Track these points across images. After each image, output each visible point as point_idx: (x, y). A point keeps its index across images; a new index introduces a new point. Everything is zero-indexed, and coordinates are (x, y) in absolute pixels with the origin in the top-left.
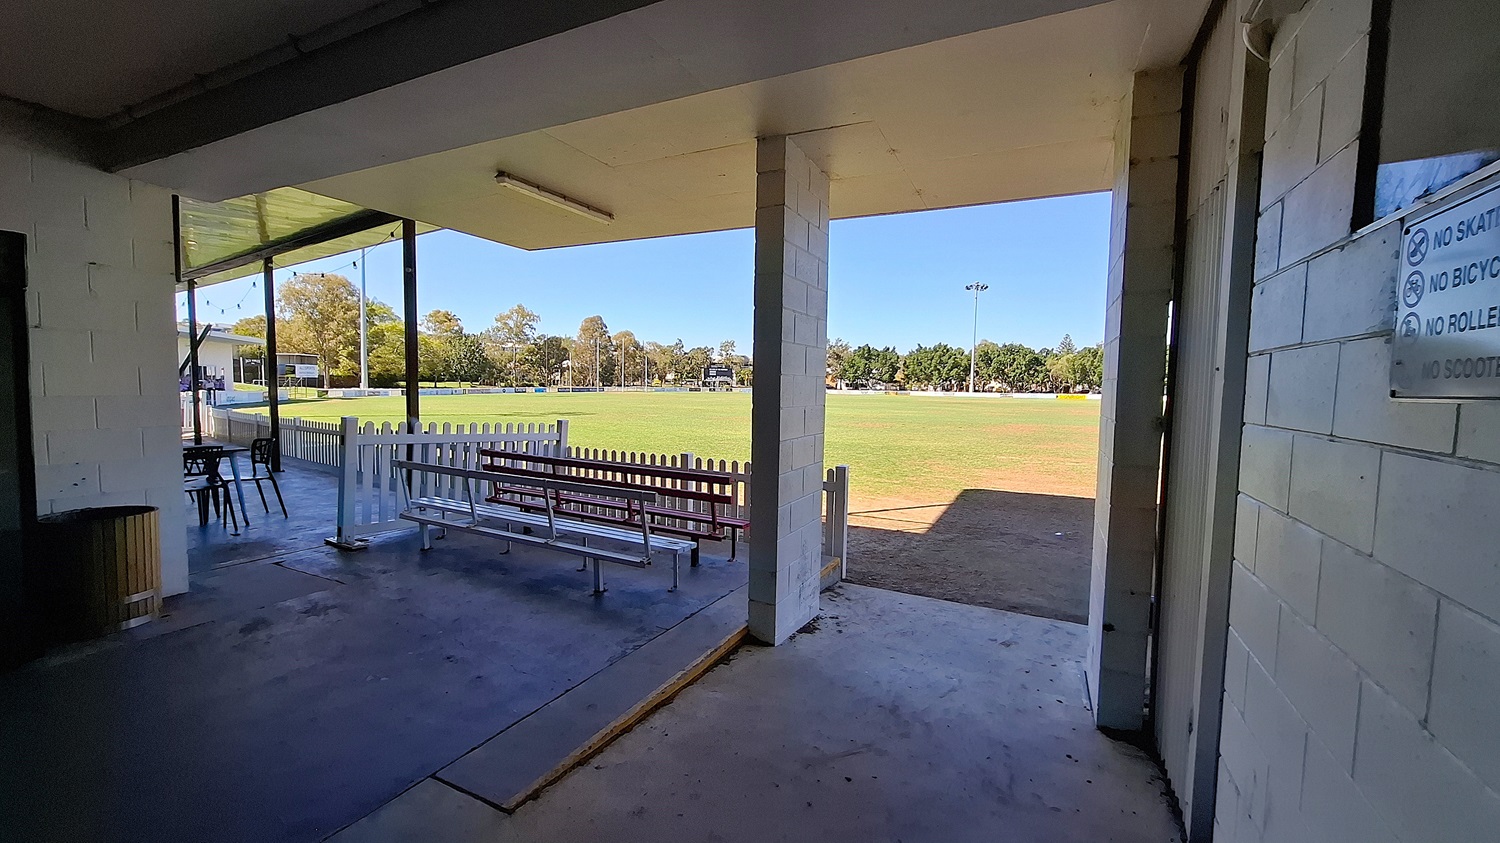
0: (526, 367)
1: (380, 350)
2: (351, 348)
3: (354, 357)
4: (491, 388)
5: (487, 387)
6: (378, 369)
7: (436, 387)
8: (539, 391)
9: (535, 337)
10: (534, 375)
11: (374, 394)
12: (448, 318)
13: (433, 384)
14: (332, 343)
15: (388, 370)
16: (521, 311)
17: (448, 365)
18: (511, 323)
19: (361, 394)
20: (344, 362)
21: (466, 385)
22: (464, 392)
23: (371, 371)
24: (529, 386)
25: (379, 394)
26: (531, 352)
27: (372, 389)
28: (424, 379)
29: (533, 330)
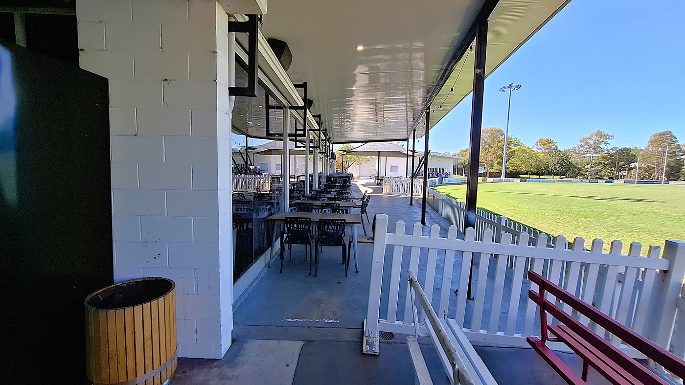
0: (600, 167)
1: (512, 160)
2: (499, 160)
3: (500, 163)
4: (573, 179)
5: (570, 179)
6: (511, 169)
7: (539, 178)
8: (608, 182)
9: (609, 149)
10: (606, 172)
11: (507, 181)
12: (549, 142)
13: (538, 177)
14: (491, 158)
15: (515, 169)
16: (600, 134)
17: (548, 167)
18: (591, 142)
19: (501, 181)
20: (495, 166)
21: (557, 178)
22: (555, 181)
23: (507, 170)
24: (600, 179)
25: (509, 181)
26: (604, 158)
27: (506, 179)
28: (533, 174)
29: (608, 145)
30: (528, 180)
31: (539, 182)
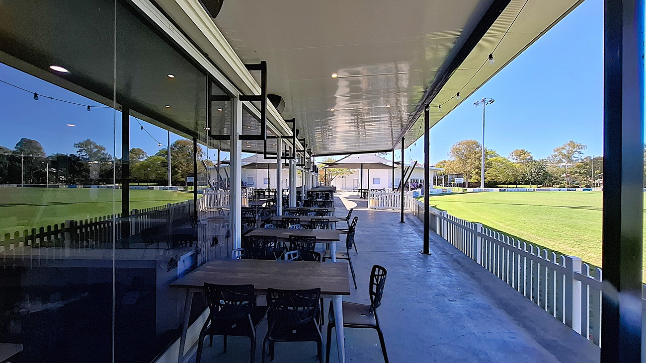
0: (576, 176)
1: (490, 170)
2: (477, 170)
3: (478, 174)
4: (550, 188)
6: (488, 179)
7: (517, 187)
8: (587, 190)
9: (582, 158)
10: (582, 180)
11: (487, 191)
12: (523, 152)
13: (515, 186)
14: (469, 169)
15: (493, 179)
16: (573, 144)
17: (525, 176)
18: (565, 152)
19: (481, 191)
20: (474, 176)
21: (534, 187)
22: (534, 190)
23: (486, 180)
24: (576, 187)
25: (489, 191)
26: (578, 167)
27: (486, 188)
28: (510, 183)
29: (581, 154)
30: (506, 189)
31: (518, 191)
